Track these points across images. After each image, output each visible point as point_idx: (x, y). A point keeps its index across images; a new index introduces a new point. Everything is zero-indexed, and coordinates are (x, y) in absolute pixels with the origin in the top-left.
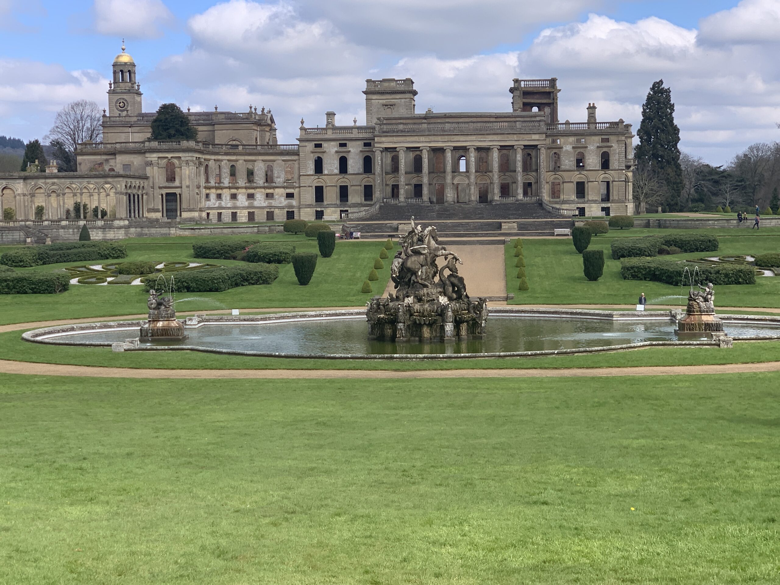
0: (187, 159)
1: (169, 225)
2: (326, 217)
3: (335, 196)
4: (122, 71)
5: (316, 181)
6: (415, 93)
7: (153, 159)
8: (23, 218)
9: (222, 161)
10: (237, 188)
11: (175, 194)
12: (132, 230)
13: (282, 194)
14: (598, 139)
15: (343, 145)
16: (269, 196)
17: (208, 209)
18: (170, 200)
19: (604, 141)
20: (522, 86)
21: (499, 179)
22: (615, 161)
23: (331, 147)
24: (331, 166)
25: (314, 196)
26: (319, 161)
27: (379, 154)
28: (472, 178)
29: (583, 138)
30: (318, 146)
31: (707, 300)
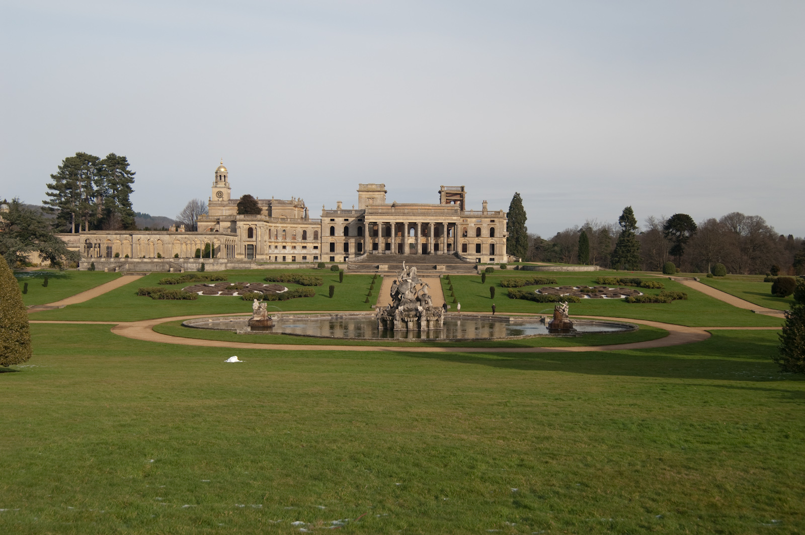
0: (260, 225)
1: (250, 263)
2: (336, 260)
3: (341, 248)
4: (220, 176)
5: (331, 239)
6: (386, 192)
7: (241, 225)
8: (168, 257)
9: (278, 227)
10: (286, 243)
11: (253, 245)
12: (229, 265)
13: (311, 247)
14: (488, 220)
15: (345, 220)
16: (304, 247)
17: (270, 254)
18: (250, 248)
19: (491, 221)
20: (445, 190)
21: (435, 241)
22: (497, 233)
23: (339, 221)
24: (340, 232)
25: (329, 248)
26: (332, 228)
27: (367, 226)
28: (419, 240)
29: (480, 219)
30: (333, 220)
31: (564, 311)
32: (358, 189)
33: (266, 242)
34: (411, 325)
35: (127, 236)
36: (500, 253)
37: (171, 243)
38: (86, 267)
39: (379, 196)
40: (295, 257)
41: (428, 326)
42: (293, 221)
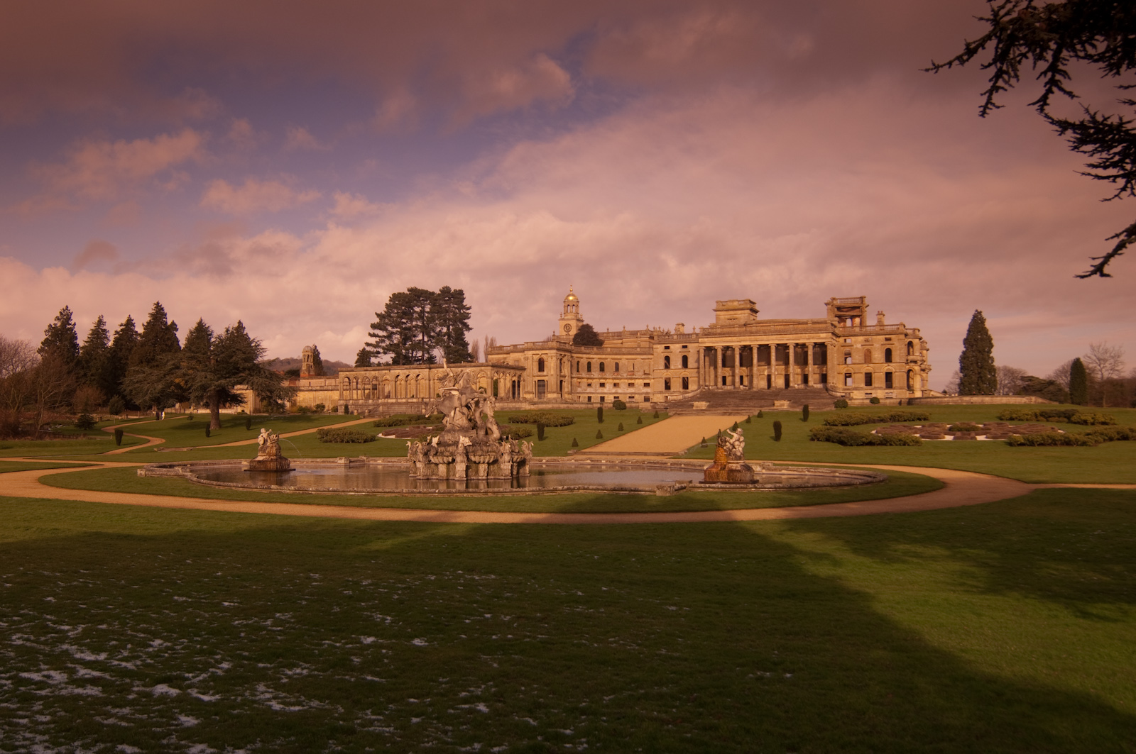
0: (552, 355)
3: (679, 385)
4: (569, 305)
5: (666, 374)
6: (756, 312)
7: (529, 356)
9: (593, 359)
10: (606, 379)
11: (544, 381)
13: (641, 385)
14: (883, 337)
15: (684, 347)
16: (631, 385)
17: (582, 393)
18: (541, 385)
19: (887, 339)
20: (838, 303)
21: (799, 371)
22: (896, 356)
23: (676, 348)
24: (676, 363)
25: (664, 385)
26: (667, 359)
27: (702, 352)
28: (773, 369)
29: (870, 338)
30: (667, 348)
31: (734, 447)
32: (715, 308)
33: (567, 378)
34: (442, 469)
35: (386, 371)
36: (901, 385)
37: (432, 378)
38: (343, 410)
39: (743, 316)
40: (618, 397)
41: (477, 472)
42: (615, 351)
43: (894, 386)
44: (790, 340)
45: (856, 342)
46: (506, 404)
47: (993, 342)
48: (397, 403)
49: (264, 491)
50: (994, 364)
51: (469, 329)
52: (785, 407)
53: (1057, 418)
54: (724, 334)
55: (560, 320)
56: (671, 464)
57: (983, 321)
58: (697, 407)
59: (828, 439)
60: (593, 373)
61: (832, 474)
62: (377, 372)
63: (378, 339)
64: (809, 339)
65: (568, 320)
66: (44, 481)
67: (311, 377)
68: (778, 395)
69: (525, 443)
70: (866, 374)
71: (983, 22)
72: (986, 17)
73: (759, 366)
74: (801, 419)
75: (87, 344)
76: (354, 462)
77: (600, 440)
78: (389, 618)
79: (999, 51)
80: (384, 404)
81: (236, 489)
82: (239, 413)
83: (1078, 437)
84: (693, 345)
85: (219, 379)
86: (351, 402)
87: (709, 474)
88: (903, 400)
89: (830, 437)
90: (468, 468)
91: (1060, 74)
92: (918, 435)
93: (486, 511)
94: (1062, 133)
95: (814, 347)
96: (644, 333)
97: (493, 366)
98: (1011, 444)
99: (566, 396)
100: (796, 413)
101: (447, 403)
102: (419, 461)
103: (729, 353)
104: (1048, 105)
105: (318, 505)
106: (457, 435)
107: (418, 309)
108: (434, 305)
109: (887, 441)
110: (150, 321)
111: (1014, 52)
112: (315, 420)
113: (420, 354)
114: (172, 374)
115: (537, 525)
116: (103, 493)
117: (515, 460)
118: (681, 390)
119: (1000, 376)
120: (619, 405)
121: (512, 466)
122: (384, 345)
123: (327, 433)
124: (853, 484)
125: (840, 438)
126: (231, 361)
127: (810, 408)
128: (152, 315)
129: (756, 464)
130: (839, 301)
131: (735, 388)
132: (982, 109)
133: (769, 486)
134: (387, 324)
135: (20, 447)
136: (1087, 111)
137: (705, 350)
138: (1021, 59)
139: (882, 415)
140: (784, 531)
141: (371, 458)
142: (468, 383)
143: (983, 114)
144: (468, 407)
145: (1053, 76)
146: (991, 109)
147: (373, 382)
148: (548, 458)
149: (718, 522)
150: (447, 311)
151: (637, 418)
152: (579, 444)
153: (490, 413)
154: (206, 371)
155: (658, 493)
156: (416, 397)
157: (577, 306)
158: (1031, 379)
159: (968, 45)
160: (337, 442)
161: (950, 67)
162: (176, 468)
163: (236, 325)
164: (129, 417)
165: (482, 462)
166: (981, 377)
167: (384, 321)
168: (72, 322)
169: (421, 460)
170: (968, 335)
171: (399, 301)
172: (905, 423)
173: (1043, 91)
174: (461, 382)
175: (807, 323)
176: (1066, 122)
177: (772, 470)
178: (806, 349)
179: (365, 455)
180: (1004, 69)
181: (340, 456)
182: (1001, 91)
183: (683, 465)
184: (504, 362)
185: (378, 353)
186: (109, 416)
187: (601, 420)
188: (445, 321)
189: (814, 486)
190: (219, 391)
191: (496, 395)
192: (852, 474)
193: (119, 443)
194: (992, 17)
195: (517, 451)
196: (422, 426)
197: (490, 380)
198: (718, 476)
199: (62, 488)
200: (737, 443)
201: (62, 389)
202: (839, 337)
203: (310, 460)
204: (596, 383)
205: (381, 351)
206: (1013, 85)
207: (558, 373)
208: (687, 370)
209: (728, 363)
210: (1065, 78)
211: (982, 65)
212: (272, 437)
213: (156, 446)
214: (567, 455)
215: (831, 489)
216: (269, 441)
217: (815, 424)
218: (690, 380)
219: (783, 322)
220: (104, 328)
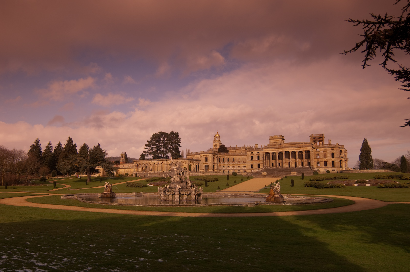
0: (210, 155)
3: (256, 166)
5: (252, 162)
6: (284, 140)
7: (202, 156)
8: (165, 171)
9: (225, 157)
10: (230, 164)
11: (207, 165)
13: (242, 166)
14: (330, 149)
15: (258, 153)
16: (239, 166)
17: (221, 169)
18: (206, 167)
19: (332, 149)
20: (314, 136)
21: (300, 161)
22: (335, 155)
23: (255, 153)
24: (255, 158)
25: (251, 166)
26: (252, 157)
27: (265, 154)
28: (291, 160)
29: (326, 149)
30: (252, 153)
31: (276, 189)
32: (269, 139)
33: (216, 164)
34: (170, 197)
35: (151, 162)
36: (338, 166)
37: (167, 164)
38: (135, 176)
39: (279, 141)
40: (234, 171)
41: (183, 198)
42: (233, 154)
43: (335, 166)
44: (297, 150)
45: (321, 150)
46: (194, 173)
47: (371, 150)
48: (154, 173)
49: (106, 205)
50: (372, 158)
51: (180, 146)
52: (295, 174)
53: (396, 178)
54: (272, 148)
55: (213, 143)
56: (254, 195)
57: (367, 142)
58: (263, 174)
59: (311, 186)
60: (225, 162)
61: (313, 199)
62: (147, 162)
63: (148, 150)
64: (304, 149)
65: (216, 143)
66: (28, 200)
67: (123, 163)
68: (292, 170)
69: (200, 187)
70: (325, 162)
71: (362, 36)
72: (363, 35)
73: (285, 159)
74: (301, 179)
75: (45, 152)
76: (138, 194)
77: (228, 187)
78: (150, 251)
79: (368, 46)
80: (150, 173)
81: (96, 204)
82: (98, 176)
83: (404, 184)
84: (261, 152)
85: (91, 164)
86: (138, 172)
87: (268, 199)
88: (338, 171)
89: (312, 185)
90: (179, 196)
91: (390, 54)
92: (344, 184)
93: (186, 212)
94: (392, 74)
95: (305, 152)
96: (243, 148)
97: (189, 160)
98: (379, 187)
99: (215, 170)
100: (299, 176)
101: (172, 173)
102: (162, 194)
103: (274, 154)
104: (386, 64)
105: (125, 210)
106: (176, 184)
107: (162, 139)
108: (168, 138)
109: (333, 187)
110: (67, 143)
111: (373, 46)
112: (125, 179)
113: (163, 155)
114: (74, 162)
115: (204, 218)
116: (48, 205)
117: (196, 194)
118: (257, 168)
119: (374, 162)
120: (235, 174)
121: (196, 196)
122: (150, 152)
123: (129, 184)
124: (321, 203)
125: (316, 185)
126: (95, 157)
127: (305, 175)
128: (68, 141)
129: (285, 195)
130: (314, 135)
131: (277, 167)
132: (363, 66)
133: (290, 203)
134: (151, 145)
135: (20, 188)
136: (401, 66)
137: (266, 154)
138: (376, 48)
139: (331, 177)
140: (295, 220)
141: (145, 193)
142: (180, 166)
143: (363, 68)
144: (180, 174)
145: (388, 54)
146: (366, 66)
147: (146, 165)
148: (209, 193)
149: (271, 217)
150: (173, 140)
151: (241, 179)
152: (220, 188)
153: (188, 176)
154: (86, 161)
155: (249, 206)
156: (161, 171)
157: (219, 138)
158: (386, 163)
159: (357, 44)
160: (133, 187)
161: (351, 52)
162: (75, 196)
163: (97, 145)
164: (59, 177)
165: (185, 194)
166: (367, 163)
167: (150, 144)
168: (40, 144)
169: (163, 193)
170: (362, 147)
171: (155, 136)
172: (340, 180)
173: (384, 60)
174: (177, 165)
175: (302, 144)
176: (393, 71)
177: (291, 197)
178: (302, 153)
179: (142, 192)
180: (370, 53)
181: (134, 192)
182: (369, 60)
183: (258, 196)
184: (193, 158)
185: (148, 155)
186: (51, 177)
187: (228, 179)
188: (172, 143)
189: (306, 203)
190: (91, 168)
191: (190, 170)
192: (320, 199)
193: (55, 187)
194: (365, 34)
195: (197, 190)
196: (163, 181)
197: (188, 165)
198: (271, 200)
199: (34, 203)
200: (278, 187)
201: (35, 167)
202: (315, 149)
203: (123, 193)
204: (226, 166)
205: (149, 154)
206: (373, 58)
207: (213, 162)
208: (259, 161)
209: (274, 158)
210: (392, 55)
211: (362, 51)
212: (109, 185)
213: (68, 188)
214: (216, 192)
215: (312, 204)
216: (108, 186)
217: (306, 180)
218: (260, 164)
219: (294, 143)
220: (51, 146)
